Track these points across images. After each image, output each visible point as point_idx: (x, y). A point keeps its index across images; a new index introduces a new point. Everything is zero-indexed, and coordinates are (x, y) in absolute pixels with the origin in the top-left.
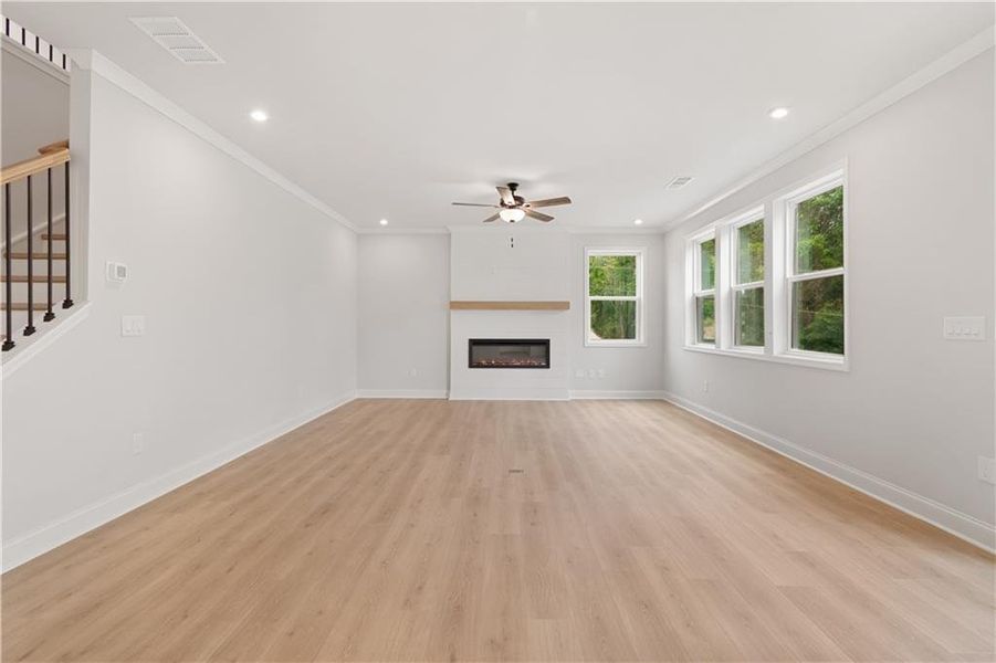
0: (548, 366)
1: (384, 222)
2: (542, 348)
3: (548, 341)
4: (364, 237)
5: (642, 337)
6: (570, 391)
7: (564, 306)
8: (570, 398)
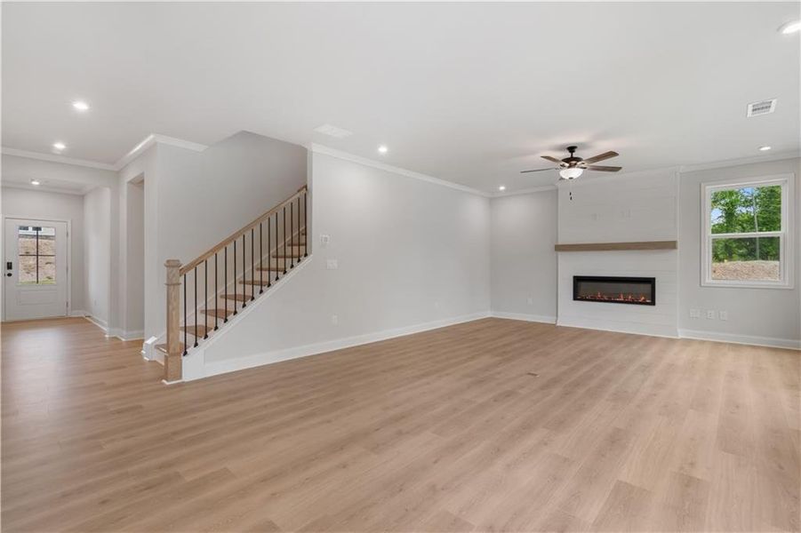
0: (653, 303)
1: (502, 188)
2: (648, 287)
3: (654, 279)
4: (493, 200)
5: (787, 278)
6: (679, 330)
7: (671, 245)
8: (680, 337)
